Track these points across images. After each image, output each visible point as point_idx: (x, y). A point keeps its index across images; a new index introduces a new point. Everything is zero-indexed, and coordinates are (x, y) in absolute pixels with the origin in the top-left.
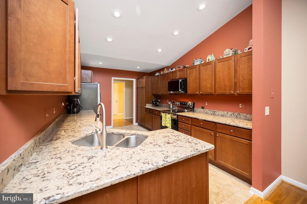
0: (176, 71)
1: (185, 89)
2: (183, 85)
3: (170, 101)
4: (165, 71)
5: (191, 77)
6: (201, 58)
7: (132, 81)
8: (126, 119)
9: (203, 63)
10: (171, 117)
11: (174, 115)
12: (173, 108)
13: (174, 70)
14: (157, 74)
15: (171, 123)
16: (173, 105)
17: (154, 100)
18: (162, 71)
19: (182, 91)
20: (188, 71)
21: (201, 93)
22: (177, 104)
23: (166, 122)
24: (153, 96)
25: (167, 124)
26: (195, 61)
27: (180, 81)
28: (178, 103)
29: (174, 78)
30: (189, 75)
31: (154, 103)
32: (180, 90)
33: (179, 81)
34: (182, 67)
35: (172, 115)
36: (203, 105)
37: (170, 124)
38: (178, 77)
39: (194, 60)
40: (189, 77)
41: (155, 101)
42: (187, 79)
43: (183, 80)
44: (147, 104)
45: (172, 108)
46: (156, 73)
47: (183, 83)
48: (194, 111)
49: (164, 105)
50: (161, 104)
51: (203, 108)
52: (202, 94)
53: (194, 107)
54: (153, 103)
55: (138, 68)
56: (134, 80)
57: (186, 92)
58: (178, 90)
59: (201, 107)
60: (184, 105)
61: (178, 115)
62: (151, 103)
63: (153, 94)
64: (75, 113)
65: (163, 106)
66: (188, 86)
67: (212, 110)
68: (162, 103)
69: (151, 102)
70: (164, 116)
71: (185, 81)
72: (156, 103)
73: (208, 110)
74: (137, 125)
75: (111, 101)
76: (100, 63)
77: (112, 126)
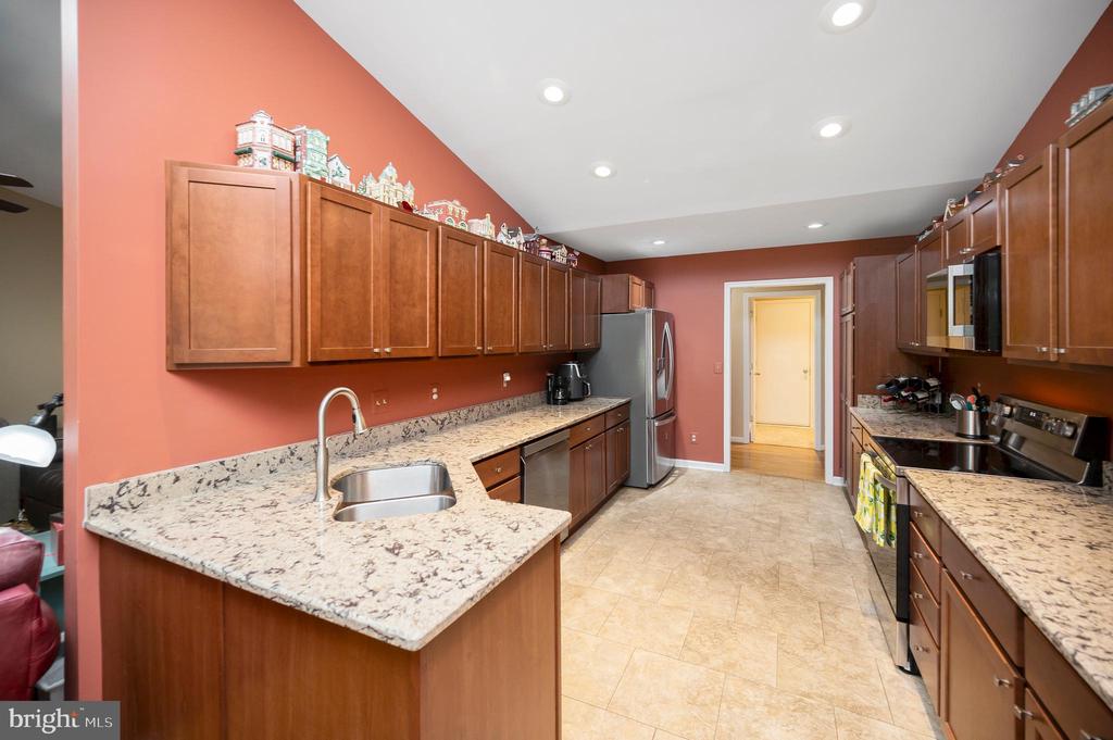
8: (822, 451)
12: (982, 438)
24: (904, 360)
45: (977, 437)
48: (1097, 483)
56: (829, 282)
57: (999, 346)
60: (1036, 424)
61: (908, 483)
63: (899, 349)
64: (557, 404)
69: (881, 387)
74: (838, 487)
75: (721, 373)
76: (656, 243)
77: (725, 466)
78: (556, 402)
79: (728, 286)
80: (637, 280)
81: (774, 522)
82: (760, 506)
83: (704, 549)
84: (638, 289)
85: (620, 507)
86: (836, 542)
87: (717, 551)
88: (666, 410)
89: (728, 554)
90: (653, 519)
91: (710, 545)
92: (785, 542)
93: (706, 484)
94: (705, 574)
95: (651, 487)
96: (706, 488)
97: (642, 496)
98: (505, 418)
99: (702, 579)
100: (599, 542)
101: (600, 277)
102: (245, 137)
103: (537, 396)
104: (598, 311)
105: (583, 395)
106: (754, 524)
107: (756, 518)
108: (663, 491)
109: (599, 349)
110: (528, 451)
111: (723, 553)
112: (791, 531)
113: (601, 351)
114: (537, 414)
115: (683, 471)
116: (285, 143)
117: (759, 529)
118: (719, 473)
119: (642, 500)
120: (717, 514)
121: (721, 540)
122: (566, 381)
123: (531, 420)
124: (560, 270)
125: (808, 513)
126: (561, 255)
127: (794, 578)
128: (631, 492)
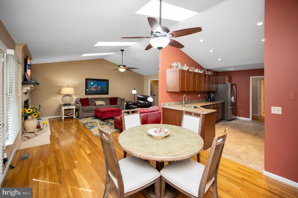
75: (249, 97)
76: (232, 69)
77: (250, 119)
78: (208, 101)
79: (251, 78)
80: (227, 77)
84: (227, 79)
85: (222, 123)
88: (234, 105)
95: (230, 120)
96: (244, 122)
101: (218, 76)
102: (172, 65)
103: (204, 100)
104: (217, 83)
105: (214, 100)
108: (233, 121)
113: (218, 91)
115: (238, 119)
116: (176, 65)
119: (228, 122)
122: (210, 97)
124: (209, 76)
126: (210, 73)
128: (225, 121)
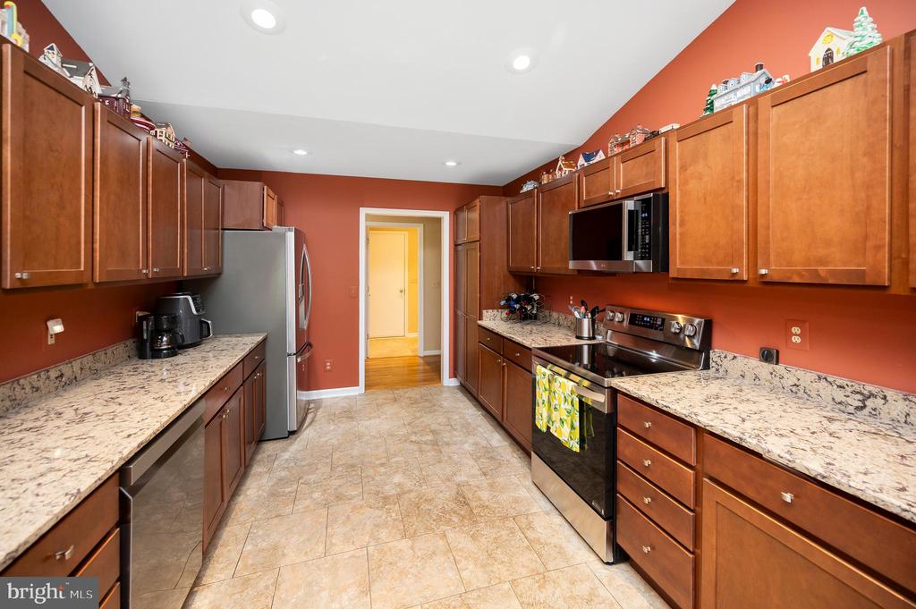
0: (608, 158)
1: (658, 249)
2: (647, 229)
3: (583, 303)
4: (561, 169)
5: (692, 184)
6: (761, 67)
7: (439, 220)
8: (425, 357)
9: (776, 84)
10: (580, 397)
11: (596, 386)
12: (594, 338)
13: (601, 156)
14: (528, 187)
15: (577, 424)
16: (593, 322)
17: (515, 296)
18: (548, 172)
19: (640, 263)
20: (677, 148)
21: (763, 271)
22: (612, 320)
23: (555, 416)
24: (511, 280)
25: (558, 424)
26: (719, 93)
27: (629, 205)
28: (619, 316)
29: (598, 196)
30: (683, 168)
31: (517, 306)
32: (628, 256)
33: (620, 207)
34: (638, 139)
35: (586, 383)
36: (772, 342)
37: (573, 427)
38: (615, 192)
39: (714, 87)
40: (684, 182)
41: (517, 301)
42: (667, 196)
43: (646, 202)
44: (484, 311)
45: (590, 339)
46: (525, 183)
47: (648, 219)
48: (707, 367)
49: (555, 315)
50: (547, 313)
51: (769, 356)
52: (776, 278)
53: (707, 344)
54: (508, 306)
55: (453, 169)
56: (446, 216)
57: (663, 263)
58: (619, 256)
59: (757, 350)
60: (652, 326)
61: (614, 393)
62: (503, 307)
63: (510, 272)
64: (159, 357)
65: (553, 321)
66: (675, 230)
67: (840, 381)
68: (551, 309)
69: (503, 303)
70: (545, 381)
71: (656, 205)
72: (521, 308)
73: (812, 376)
74: (453, 387)
75: (357, 297)
76: (296, 152)
77: (360, 388)
78: (157, 354)
79: (364, 211)
81: (429, 438)
82: (409, 424)
83: (386, 499)
85: (260, 474)
86: (484, 443)
87: (399, 496)
89: (412, 495)
90: (313, 477)
91: (390, 490)
92: (450, 458)
93: (348, 413)
94: (404, 537)
95: (293, 434)
96: (352, 418)
97: (284, 450)
98: (57, 404)
99: (404, 544)
100: (249, 547)
101: (221, 182)
103: (120, 349)
104: (218, 226)
105: (201, 337)
106: (415, 447)
107: (414, 438)
108: (308, 434)
109: (219, 274)
110: (136, 473)
111: (406, 496)
112: (447, 444)
113: (223, 276)
114: (130, 381)
115: (318, 403)
117: (421, 451)
118: (355, 397)
119: (286, 455)
120: (377, 447)
121: (398, 478)
122: (174, 320)
123: (124, 398)
124: (169, 158)
125: (449, 419)
126: (166, 137)
127: (480, 499)
128: (269, 448)
